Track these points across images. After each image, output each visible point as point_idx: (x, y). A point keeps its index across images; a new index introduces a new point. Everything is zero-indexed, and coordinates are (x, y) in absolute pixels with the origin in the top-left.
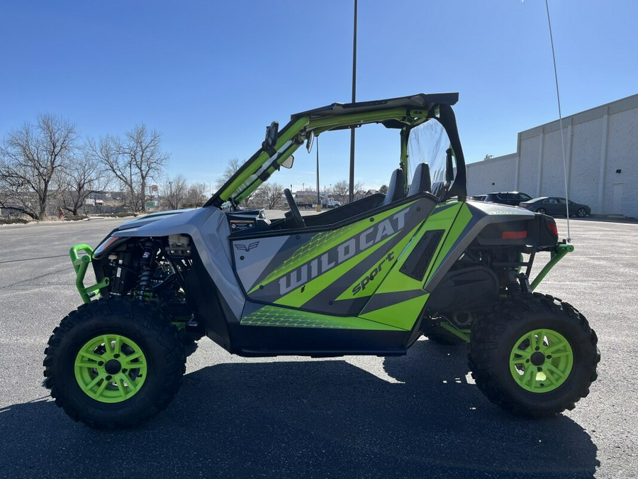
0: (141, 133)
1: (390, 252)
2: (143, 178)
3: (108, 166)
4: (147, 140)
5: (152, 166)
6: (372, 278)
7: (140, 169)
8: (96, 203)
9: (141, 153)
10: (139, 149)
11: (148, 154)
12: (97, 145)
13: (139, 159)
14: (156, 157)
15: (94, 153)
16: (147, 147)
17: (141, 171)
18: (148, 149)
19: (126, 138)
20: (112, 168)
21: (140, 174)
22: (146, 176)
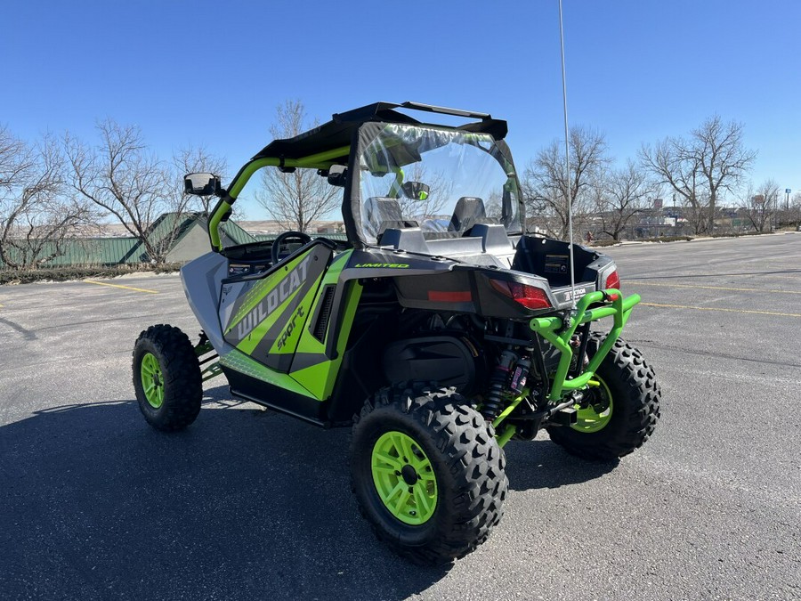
0: (712, 129)
1: (299, 306)
2: (713, 189)
3: (666, 178)
4: (721, 137)
5: (730, 170)
6: (289, 334)
7: (710, 177)
8: (677, 223)
9: (712, 155)
10: (709, 150)
11: (723, 156)
12: (652, 152)
13: (708, 164)
14: (737, 157)
15: (649, 163)
16: (720, 147)
17: (711, 179)
18: (723, 149)
19: (691, 137)
20: (671, 179)
21: (709, 184)
22: (717, 186)
